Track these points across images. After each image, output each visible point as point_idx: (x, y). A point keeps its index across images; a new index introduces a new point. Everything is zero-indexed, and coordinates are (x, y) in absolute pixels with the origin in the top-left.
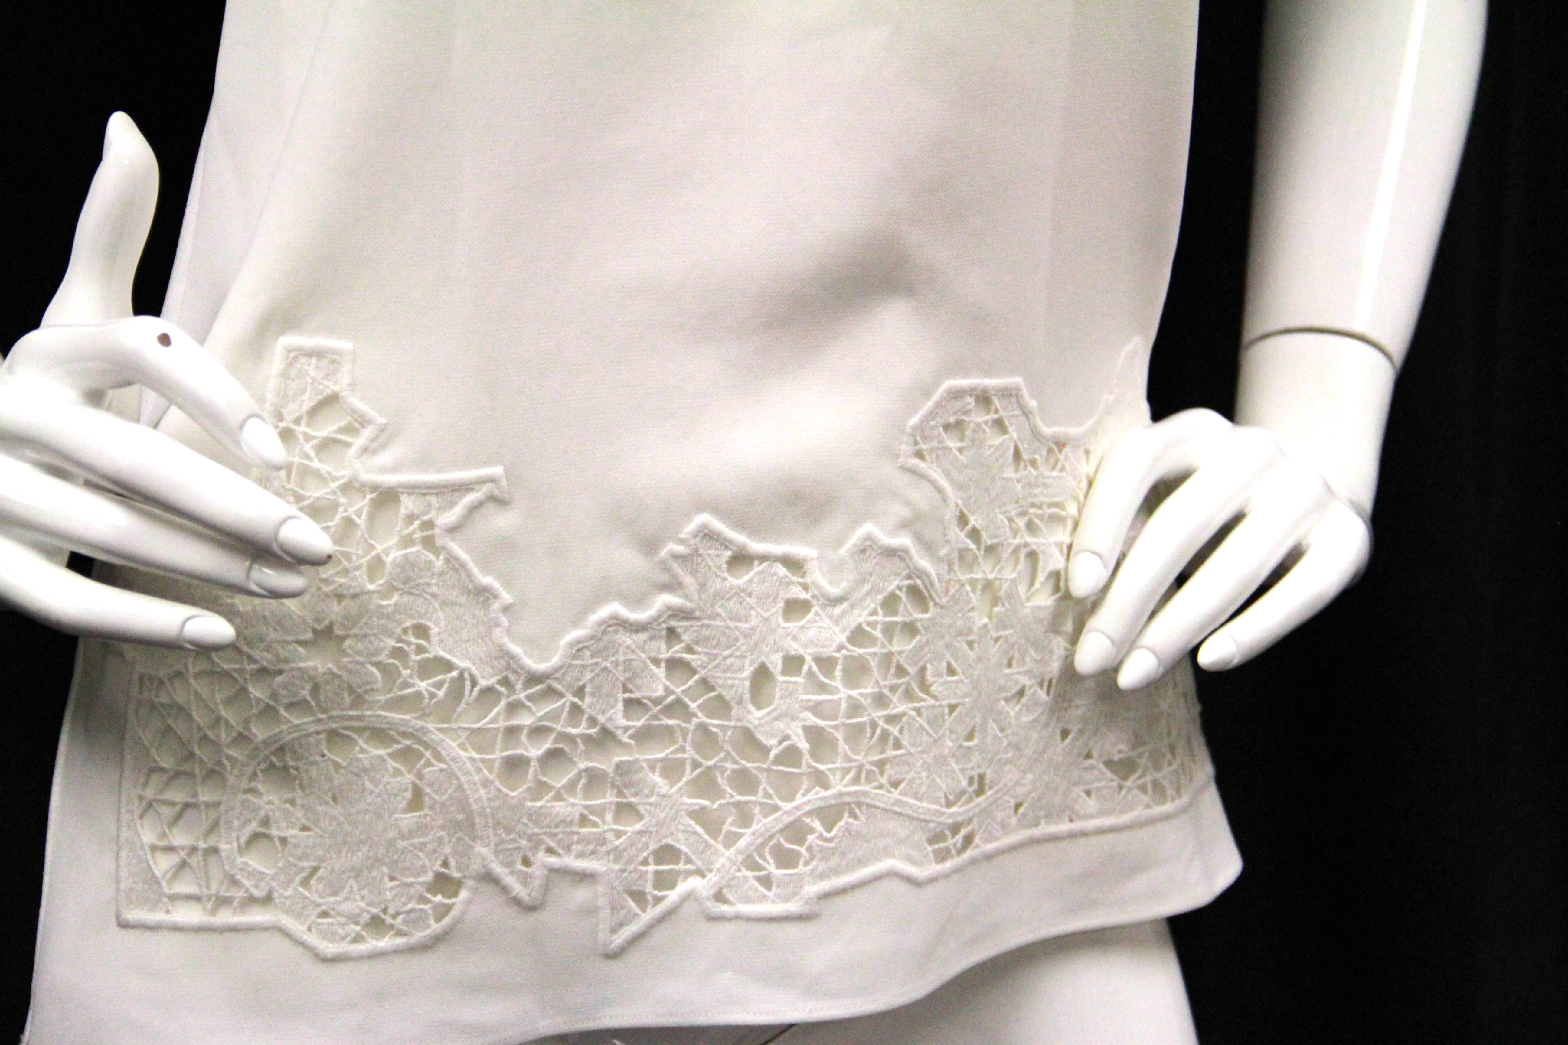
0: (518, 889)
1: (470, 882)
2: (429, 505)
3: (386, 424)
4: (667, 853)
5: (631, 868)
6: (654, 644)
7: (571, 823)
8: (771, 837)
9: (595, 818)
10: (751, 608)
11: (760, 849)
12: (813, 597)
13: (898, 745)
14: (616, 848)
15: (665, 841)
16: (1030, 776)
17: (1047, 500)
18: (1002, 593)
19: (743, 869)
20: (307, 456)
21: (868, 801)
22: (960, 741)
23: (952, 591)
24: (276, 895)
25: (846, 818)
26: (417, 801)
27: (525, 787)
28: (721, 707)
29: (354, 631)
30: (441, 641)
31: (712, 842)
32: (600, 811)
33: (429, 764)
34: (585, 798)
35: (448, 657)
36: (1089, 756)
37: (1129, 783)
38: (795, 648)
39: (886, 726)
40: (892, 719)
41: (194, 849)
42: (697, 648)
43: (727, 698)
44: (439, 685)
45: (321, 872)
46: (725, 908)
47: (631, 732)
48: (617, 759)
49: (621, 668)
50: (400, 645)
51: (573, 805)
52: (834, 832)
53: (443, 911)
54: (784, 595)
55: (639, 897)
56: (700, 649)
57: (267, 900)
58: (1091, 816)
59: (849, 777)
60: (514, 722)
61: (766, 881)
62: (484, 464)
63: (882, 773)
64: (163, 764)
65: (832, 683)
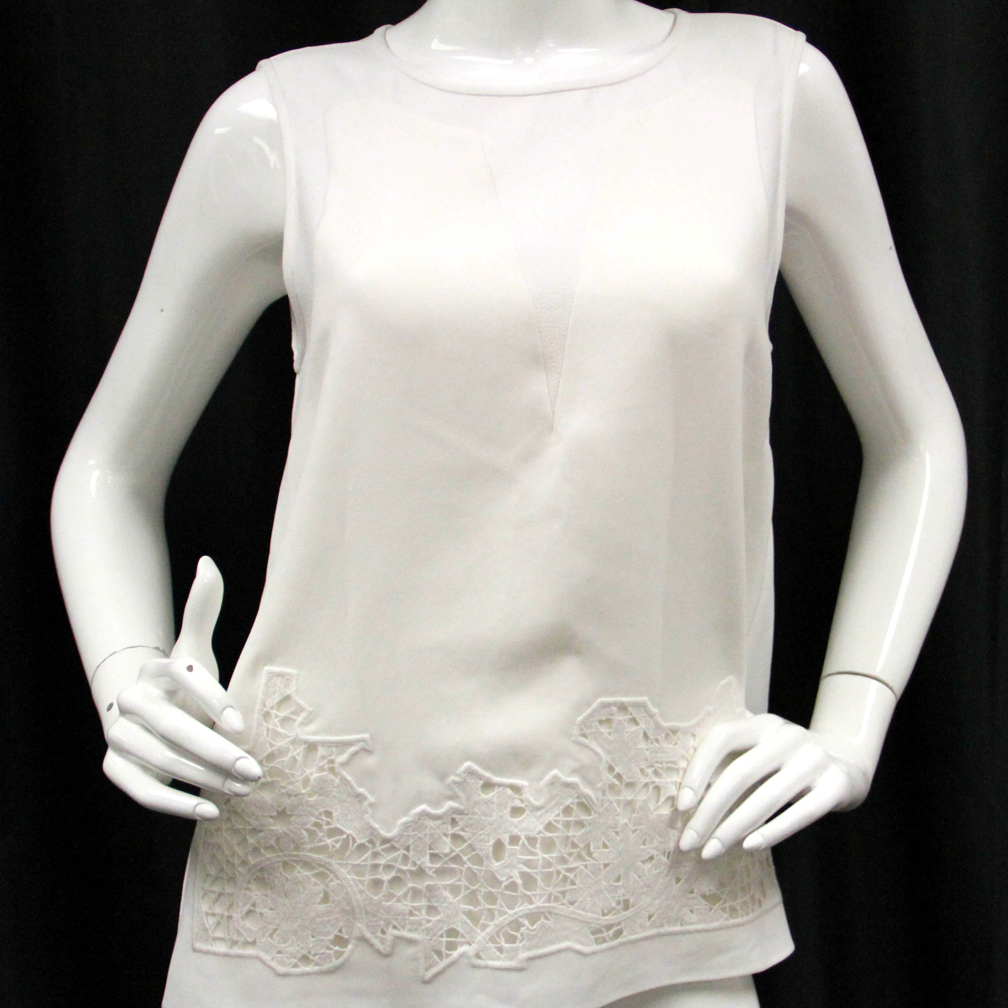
0: (378, 945)
1: (353, 941)
2: (332, 752)
3: (312, 711)
4: (452, 932)
5: (434, 938)
6: (445, 826)
7: (404, 914)
8: (503, 928)
9: (417, 912)
10: (493, 810)
11: (498, 933)
12: (526, 806)
13: (573, 883)
14: (427, 929)
15: (451, 926)
16: (657, 902)
17: (665, 759)
18: (637, 807)
19: (490, 942)
20: (276, 725)
21: (555, 911)
22: (611, 882)
23: (606, 805)
24: (257, 941)
25: (542, 920)
26: (326, 898)
27: (381, 894)
28: (478, 860)
29: (296, 812)
30: (338, 820)
31: (475, 928)
32: (418, 909)
33: (332, 880)
34: (412, 902)
35: (341, 827)
36: (692, 892)
37: (716, 907)
38: (516, 831)
39: (566, 873)
40: (570, 870)
41: (222, 916)
42: (466, 829)
43: (481, 855)
44: (337, 841)
45: (278, 932)
46: (480, 962)
47: (434, 870)
48: (426, 883)
49: (428, 837)
50: (318, 821)
51: (406, 905)
52: (535, 927)
53: (339, 954)
54: (510, 805)
55: (439, 953)
56: (468, 830)
57: (254, 943)
58: (692, 923)
59: (543, 899)
60: (376, 862)
61: (500, 950)
62: (361, 732)
63: (564, 897)
64: (211, 872)
65: (535, 850)
